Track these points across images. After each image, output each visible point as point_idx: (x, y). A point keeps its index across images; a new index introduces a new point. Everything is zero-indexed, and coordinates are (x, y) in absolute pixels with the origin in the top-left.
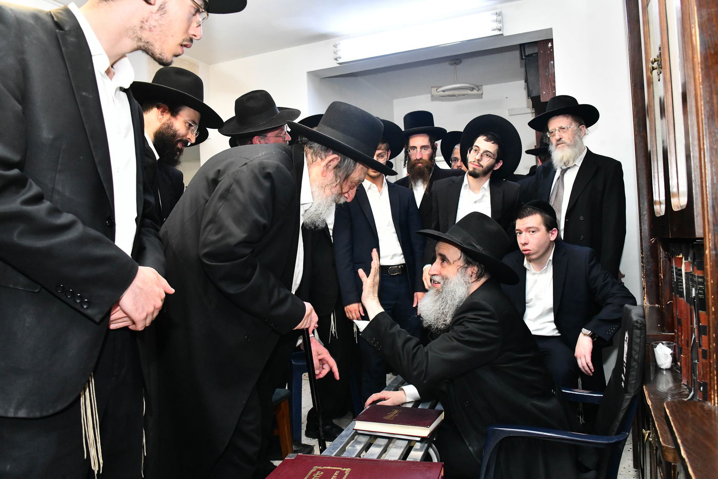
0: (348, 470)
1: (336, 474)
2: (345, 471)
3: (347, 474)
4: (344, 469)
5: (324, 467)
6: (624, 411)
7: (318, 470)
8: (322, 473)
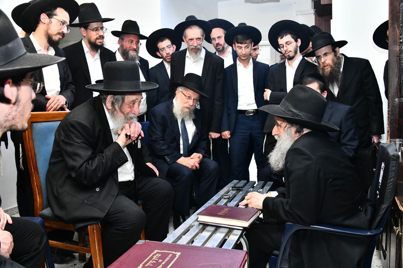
0: (179, 254)
1: (170, 256)
2: (177, 254)
3: (177, 256)
4: (176, 253)
5: (162, 251)
6: (381, 216)
7: (157, 253)
8: (160, 255)
